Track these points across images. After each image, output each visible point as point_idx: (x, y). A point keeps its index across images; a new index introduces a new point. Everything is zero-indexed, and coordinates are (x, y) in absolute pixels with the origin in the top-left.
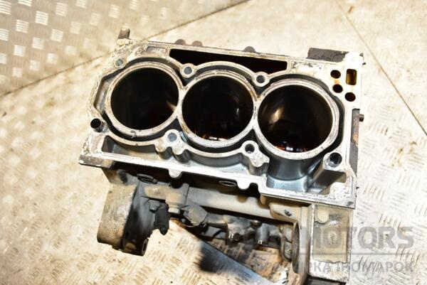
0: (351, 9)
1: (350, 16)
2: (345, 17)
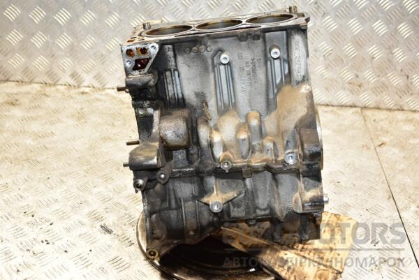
0: (382, 144)
1: (378, 149)
2: (373, 148)
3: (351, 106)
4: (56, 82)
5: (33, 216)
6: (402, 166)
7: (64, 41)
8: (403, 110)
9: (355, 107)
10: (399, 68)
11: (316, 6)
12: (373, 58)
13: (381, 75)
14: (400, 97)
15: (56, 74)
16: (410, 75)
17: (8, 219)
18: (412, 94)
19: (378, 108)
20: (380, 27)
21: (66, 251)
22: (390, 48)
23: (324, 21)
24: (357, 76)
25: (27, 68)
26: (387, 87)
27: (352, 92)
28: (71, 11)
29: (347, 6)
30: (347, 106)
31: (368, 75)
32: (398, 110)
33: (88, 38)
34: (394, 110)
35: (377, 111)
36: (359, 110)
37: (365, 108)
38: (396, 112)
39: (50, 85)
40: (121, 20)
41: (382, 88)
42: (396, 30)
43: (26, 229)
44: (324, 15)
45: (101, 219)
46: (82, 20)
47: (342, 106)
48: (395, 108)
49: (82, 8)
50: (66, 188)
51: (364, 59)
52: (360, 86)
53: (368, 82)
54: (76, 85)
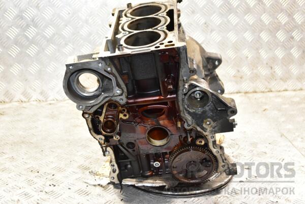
0: (265, 110)
1: (264, 112)
2: (260, 112)
3: (237, 93)
4: (29, 99)
5: (38, 172)
6: (283, 119)
7: (34, 68)
8: (271, 91)
9: (240, 93)
10: (265, 62)
11: (206, 26)
12: (247, 57)
13: (254, 68)
14: (269, 83)
15: (29, 93)
16: (272, 66)
17: (20, 176)
18: (276, 80)
19: (255, 92)
20: (248, 36)
21: (69, 189)
22: (257, 49)
23: (211, 35)
24: (239, 71)
25: (7, 91)
26: (259, 76)
27: (236, 82)
28: (39, 46)
29: (225, 23)
30: (234, 93)
31: (245, 70)
32: (269, 91)
33: (51, 64)
34: (266, 92)
35: (255, 94)
36: (243, 94)
37: (246, 93)
38: (268, 93)
39: (25, 102)
40: (74, 49)
41: (255, 77)
42: (259, 37)
43: (35, 180)
44: (212, 31)
45: (89, 168)
46: (46, 52)
47: (231, 93)
48: (266, 90)
49: (46, 42)
50: (57, 154)
51: (241, 59)
52: (241, 78)
53: (247, 75)
54: (44, 100)
